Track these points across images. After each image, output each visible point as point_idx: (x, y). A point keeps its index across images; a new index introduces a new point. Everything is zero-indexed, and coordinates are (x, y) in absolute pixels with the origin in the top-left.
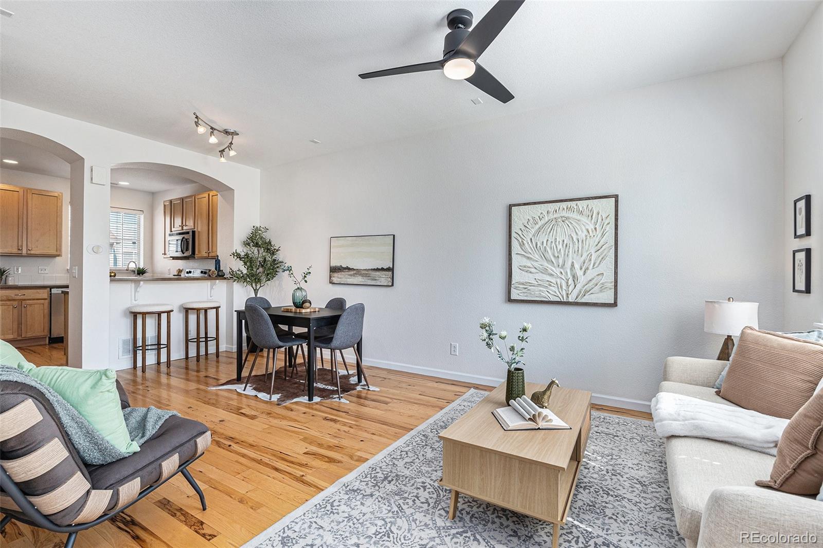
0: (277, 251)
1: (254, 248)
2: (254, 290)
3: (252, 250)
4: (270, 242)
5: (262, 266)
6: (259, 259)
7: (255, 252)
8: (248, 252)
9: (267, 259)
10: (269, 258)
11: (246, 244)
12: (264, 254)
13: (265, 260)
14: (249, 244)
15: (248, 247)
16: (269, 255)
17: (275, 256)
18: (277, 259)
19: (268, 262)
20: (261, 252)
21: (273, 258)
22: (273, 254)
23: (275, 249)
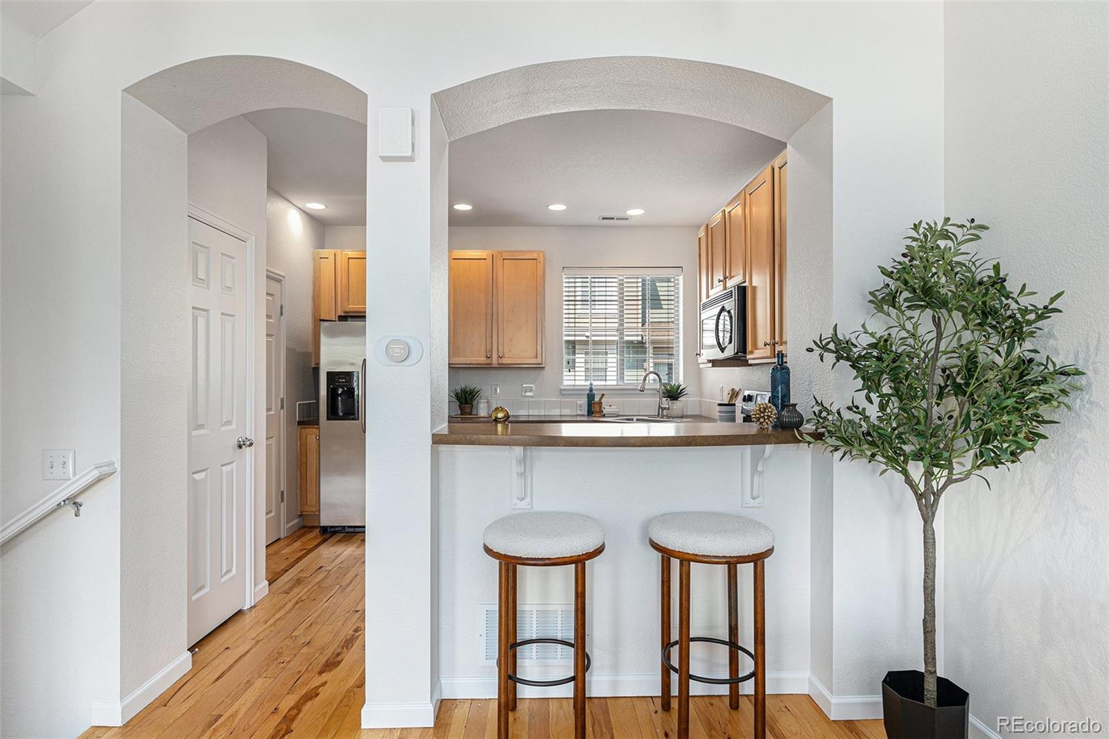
0: (1040, 317)
1: (916, 313)
2: (919, 497)
3: (909, 326)
4: (998, 281)
5: (959, 390)
6: (942, 361)
7: (921, 331)
8: (894, 332)
9: (981, 359)
10: (992, 354)
11: (884, 301)
12: (967, 336)
13: (971, 364)
14: (892, 299)
15: (893, 311)
16: (995, 339)
17: (1028, 345)
18: (1037, 357)
19: (991, 375)
20: (949, 329)
21: (1017, 351)
22: (1017, 332)
23: (1025, 311)
